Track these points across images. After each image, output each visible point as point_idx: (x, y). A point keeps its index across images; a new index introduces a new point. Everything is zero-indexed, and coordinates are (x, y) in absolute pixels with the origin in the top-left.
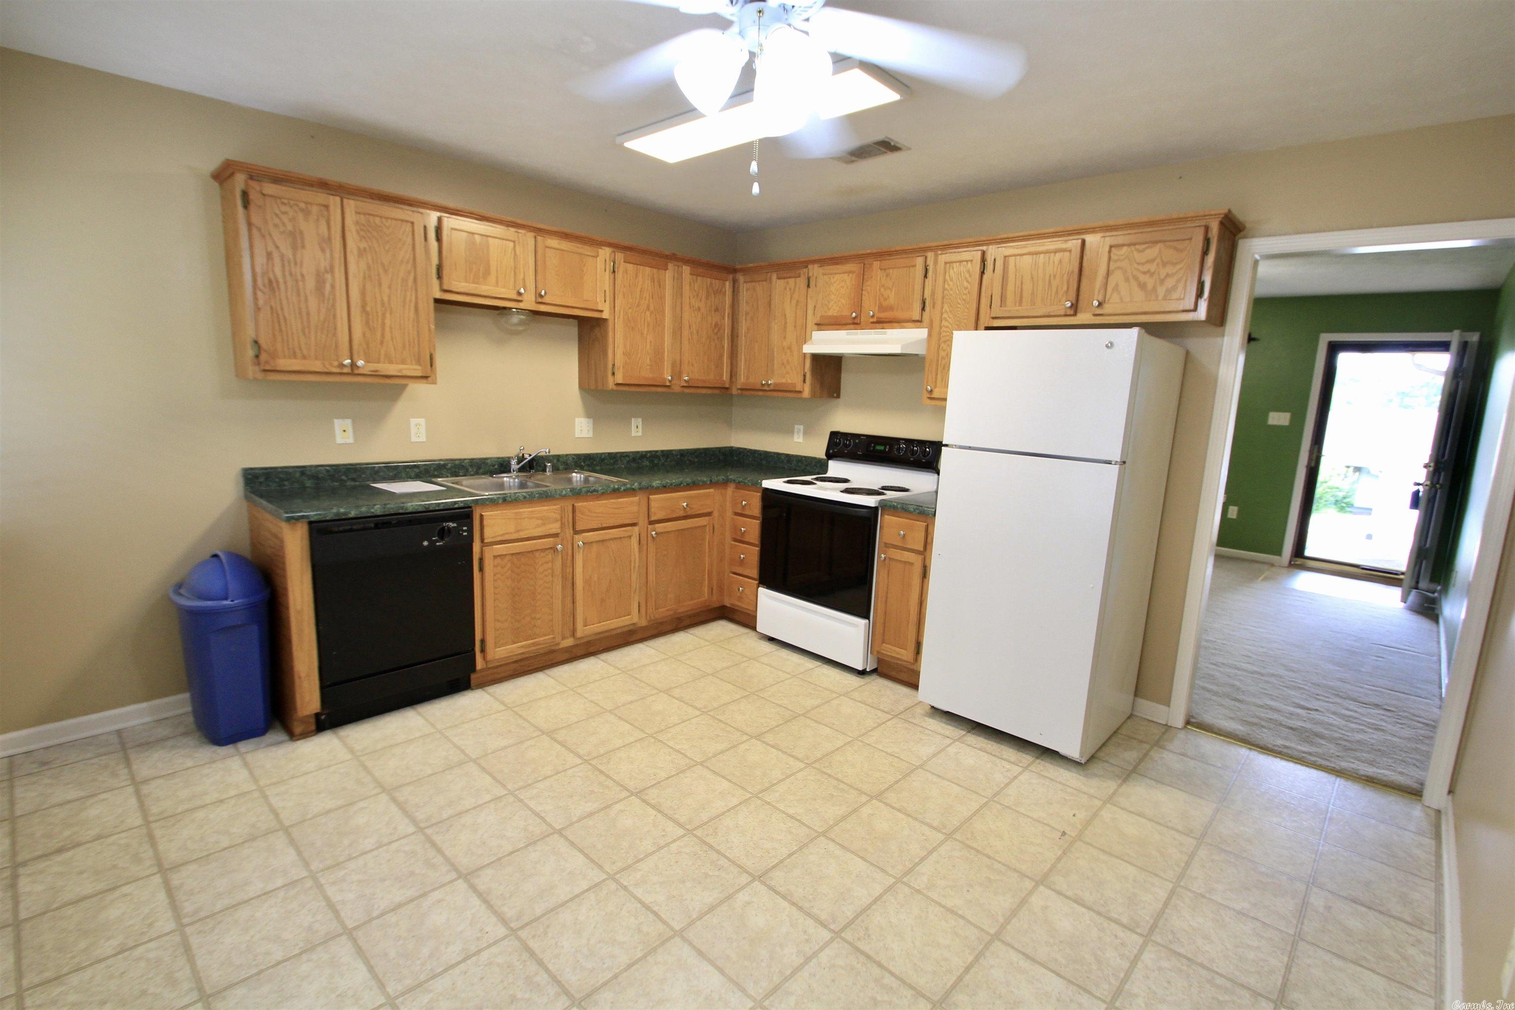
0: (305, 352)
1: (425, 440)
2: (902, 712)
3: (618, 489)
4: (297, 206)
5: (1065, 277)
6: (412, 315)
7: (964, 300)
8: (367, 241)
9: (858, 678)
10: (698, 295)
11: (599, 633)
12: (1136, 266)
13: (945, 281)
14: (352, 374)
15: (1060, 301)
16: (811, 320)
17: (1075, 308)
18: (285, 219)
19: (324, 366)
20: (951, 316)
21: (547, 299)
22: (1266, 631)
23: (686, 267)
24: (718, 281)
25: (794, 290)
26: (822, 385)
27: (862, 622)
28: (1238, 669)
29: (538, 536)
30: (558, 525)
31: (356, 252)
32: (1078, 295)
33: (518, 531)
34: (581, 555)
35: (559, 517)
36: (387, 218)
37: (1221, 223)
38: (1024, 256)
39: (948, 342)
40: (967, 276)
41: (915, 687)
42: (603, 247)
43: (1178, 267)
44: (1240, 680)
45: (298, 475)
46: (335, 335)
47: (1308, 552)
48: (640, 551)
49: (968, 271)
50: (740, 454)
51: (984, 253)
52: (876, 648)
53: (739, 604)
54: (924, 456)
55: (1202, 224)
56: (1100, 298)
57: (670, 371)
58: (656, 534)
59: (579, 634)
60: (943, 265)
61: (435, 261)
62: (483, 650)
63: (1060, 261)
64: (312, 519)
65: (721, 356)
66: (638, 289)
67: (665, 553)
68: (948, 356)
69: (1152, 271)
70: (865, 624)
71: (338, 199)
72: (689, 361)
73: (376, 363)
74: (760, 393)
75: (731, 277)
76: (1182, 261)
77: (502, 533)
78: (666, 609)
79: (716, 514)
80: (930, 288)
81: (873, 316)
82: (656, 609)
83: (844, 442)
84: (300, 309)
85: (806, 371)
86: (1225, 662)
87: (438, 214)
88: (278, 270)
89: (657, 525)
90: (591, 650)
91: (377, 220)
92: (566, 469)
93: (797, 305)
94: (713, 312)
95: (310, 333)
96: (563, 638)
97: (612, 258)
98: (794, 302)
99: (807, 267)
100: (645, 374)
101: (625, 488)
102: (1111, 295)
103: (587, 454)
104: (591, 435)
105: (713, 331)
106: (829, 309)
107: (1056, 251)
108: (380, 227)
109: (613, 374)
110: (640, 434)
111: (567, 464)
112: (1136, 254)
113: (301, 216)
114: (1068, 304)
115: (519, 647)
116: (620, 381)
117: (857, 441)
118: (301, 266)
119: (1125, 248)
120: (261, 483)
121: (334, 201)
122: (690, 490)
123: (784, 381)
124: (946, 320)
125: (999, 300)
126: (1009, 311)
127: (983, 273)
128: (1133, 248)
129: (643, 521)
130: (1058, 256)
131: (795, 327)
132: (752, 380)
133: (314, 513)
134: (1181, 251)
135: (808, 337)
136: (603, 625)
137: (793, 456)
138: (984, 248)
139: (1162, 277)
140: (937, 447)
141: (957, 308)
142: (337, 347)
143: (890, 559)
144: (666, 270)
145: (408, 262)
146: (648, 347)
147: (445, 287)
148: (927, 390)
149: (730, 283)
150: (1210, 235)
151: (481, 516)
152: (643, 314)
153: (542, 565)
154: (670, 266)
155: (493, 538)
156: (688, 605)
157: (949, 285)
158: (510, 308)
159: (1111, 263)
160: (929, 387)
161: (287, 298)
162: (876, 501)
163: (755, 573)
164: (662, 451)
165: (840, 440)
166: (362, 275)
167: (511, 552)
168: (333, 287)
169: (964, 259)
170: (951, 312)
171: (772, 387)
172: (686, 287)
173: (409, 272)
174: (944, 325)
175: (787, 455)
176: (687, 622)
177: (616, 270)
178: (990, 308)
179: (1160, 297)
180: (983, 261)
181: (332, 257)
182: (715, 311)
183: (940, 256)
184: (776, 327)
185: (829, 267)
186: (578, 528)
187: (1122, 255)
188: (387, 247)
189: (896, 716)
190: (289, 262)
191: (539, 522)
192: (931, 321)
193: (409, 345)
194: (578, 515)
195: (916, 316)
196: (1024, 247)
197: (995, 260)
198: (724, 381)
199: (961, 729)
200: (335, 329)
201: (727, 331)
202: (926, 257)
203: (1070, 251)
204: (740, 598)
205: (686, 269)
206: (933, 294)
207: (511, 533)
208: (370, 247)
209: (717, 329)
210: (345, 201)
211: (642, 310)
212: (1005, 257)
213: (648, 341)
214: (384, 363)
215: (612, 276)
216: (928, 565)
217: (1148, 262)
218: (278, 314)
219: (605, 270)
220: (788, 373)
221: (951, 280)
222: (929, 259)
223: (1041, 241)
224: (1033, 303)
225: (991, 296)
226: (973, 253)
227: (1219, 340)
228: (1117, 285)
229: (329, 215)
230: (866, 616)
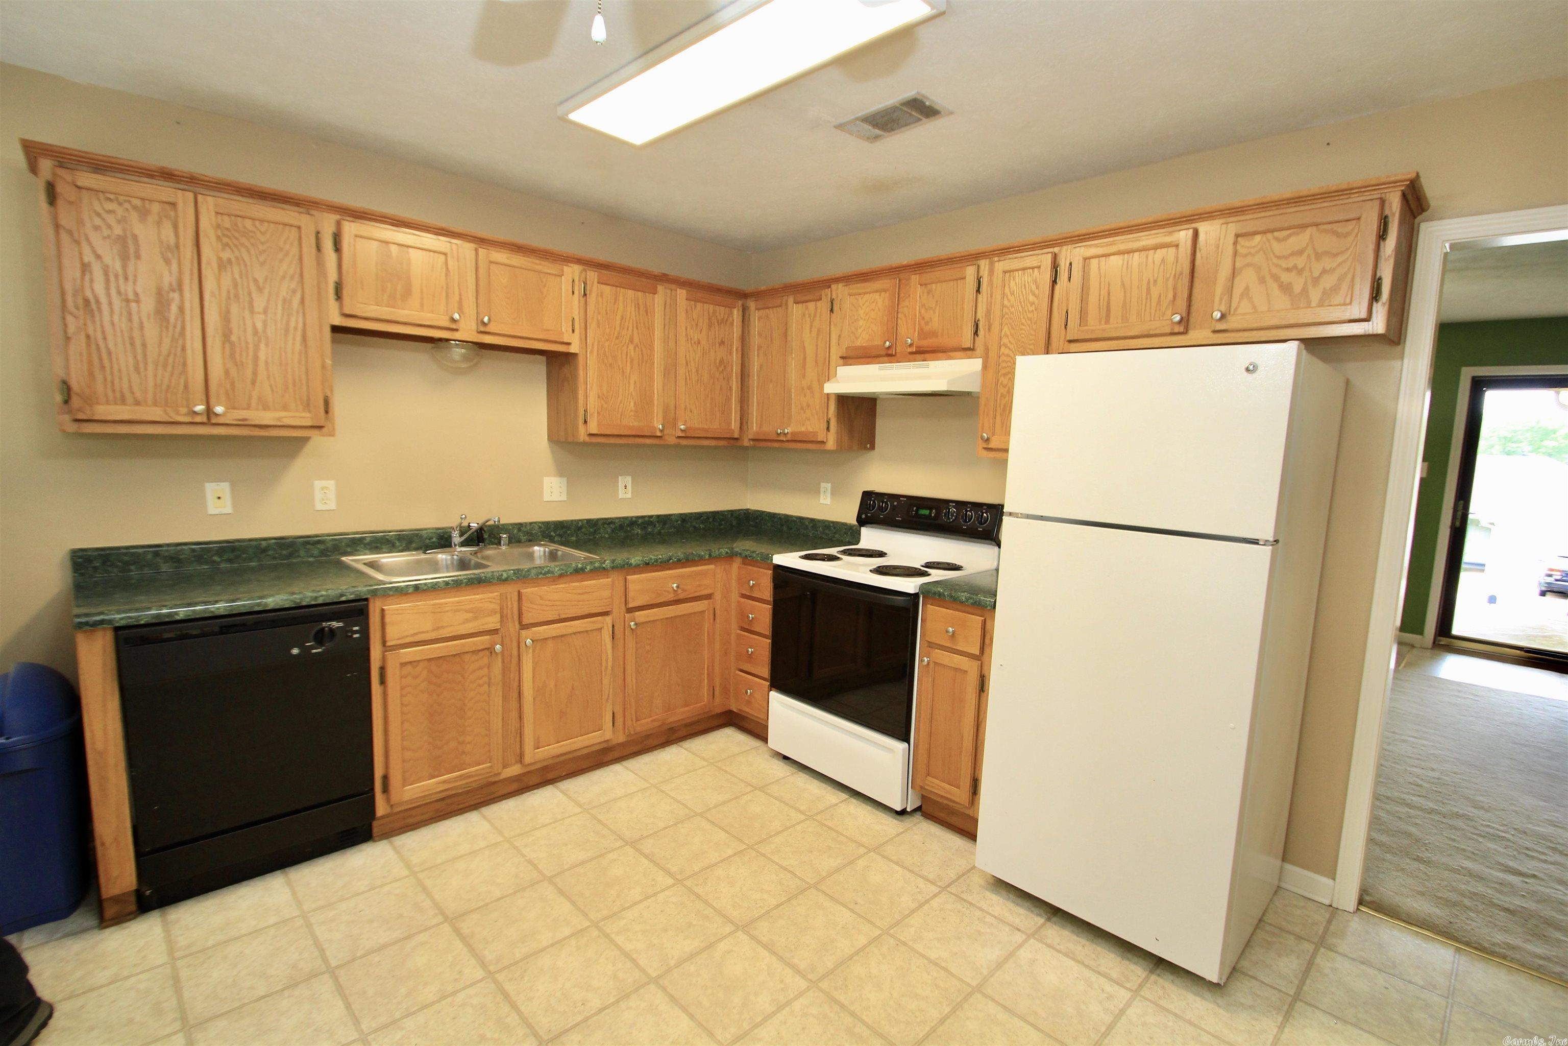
0: (138, 394)
1: (334, 508)
2: (954, 882)
3: (583, 569)
4: (129, 202)
5: (1170, 283)
6: (298, 345)
7: (1030, 319)
8: (232, 251)
9: (895, 821)
10: (697, 325)
11: (558, 756)
12: (1275, 260)
13: (1004, 294)
14: (209, 423)
15: (1164, 314)
16: (835, 353)
17: (1186, 324)
18: (111, 219)
19: (167, 414)
20: (1012, 341)
21: (492, 328)
22: (1431, 744)
23: (681, 291)
24: (723, 308)
25: (815, 316)
26: (851, 432)
27: (901, 746)
28: (1409, 806)
29: (472, 634)
30: (497, 617)
31: (215, 265)
32: (1189, 306)
33: (437, 629)
34: (530, 655)
35: (498, 607)
36: (262, 221)
37: (1404, 195)
38: (1112, 258)
39: (1010, 375)
40: (1034, 287)
41: (972, 836)
42: (569, 264)
43: (1340, 259)
44: (1416, 824)
45: (149, 556)
46: (184, 372)
47: (1456, 630)
48: (614, 647)
49: (1035, 282)
50: (757, 518)
51: (1055, 257)
52: (919, 782)
53: (747, 710)
54: (981, 523)
55: (1375, 196)
56: (1223, 308)
57: (661, 419)
58: (636, 624)
59: (528, 759)
60: (1001, 275)
61: (333, 277)
62: (386, 790)
63: (1163, 260)
64: (117, 625)
65: (728, 399)
66: (618, 318)
67: (648, 648)
68: (1010, 392)
69: (1300, 266)
70: (904, 750)
71: (190, 195)
72: (686, 406)
73: (244, 409)
74: (776, 445)
75: (740, 303)
76: (1347, 249)
77: (413, 632)
78: (650, 719)
79: (718, 596)
80: (985, 306)
81: (911, 345)
82: (637, 720)
83: (879, 505)
84: (132, 339)
85: (830, 416)
86: (1389, 795)
87: (338, 217)
88: (99, 288)
89: (637, 613)
90: (550, 776)
91: (248, 223)
92: (530, 541)
93: (818, 334)
94: (717, 345)
95: (146, 369)
96: (505, 766)
97: (583, 278)
98: (815, 331)
99: (830, 287)
100: (630, 422)
101: (592, 567)
102: (1239, 303)
103: (560, 522)
104: (564, 497)
105: (718, 369)
106: (857, 338)
107: (1156, 247)
108: (251, 231)
109: (585, 422)
110: (629, 496)
111: (531, 534)
112: (1275, 244)
113: (134, 216)
114: (1177, 318)
115: (440, 783)
116: (594, 431)
117: (895, 503)
118: (135, 282)
119: (1258, 238)
120: (95, 568)
121: (184, 199)
122: (683, 568)
123: (803, 429)
124: (1006, 346)
125: (1078, 317)
126: (1093, 331)
127: (1054, 282)
128: (1269, 236)
129: (618, 609)
130: (1160, 253)
131: (816, 362)
132: (766, 428)
133: (119, 616)
134: (1346, 235)
135: (832, 373)
136: (563, 745)
137: (819, 521)
138: (1056, 250)
139: (1316, 274)
140: (996, 511)
141: (1021, 329)
142: (186, 387)
143: (935, 663)
144: (655, 294)
145: (292, 278)
146: (632, 388)
147: (347, 312)
148: (982, 438)
149: (738, 310)
150: (1387, 212)
151: (383, 610)
152: (625, 347)
153: (474, 671)
154: (660, 288)
155: (399, 639)
156: (681, 714)
157: (1009, 301)
158: (447, 340)
159: (1238, 259)
160: (985, 435)
161: (113, 324)
162: (915, 587)
163: (765, 671)
164: (658, 516)
165: (874, 502)
166: (224, 294)
167: (428, 657)
168: (181, 309)
169: (1028, 265)
170: (1012, 335)
171: (789, 437)
172: (681, 317)
173: (294, 292)
174: (1003, 354)
175: (812, 520)
176: (683, 732)
177: (588, 293)
178: (1066, 328)
179: (1314, 304)
180: (1055, 267)
181: (180, 272)
182: (720, 345)
183: (997, 264)
184: (793, 365)
185: (856, 285)
186: (525, 621)
187: (1254, 247)
188: (262, 259)
189: (945, 888)
190: (116, 276)
191: (470, 615)
192: (987, 350)
193: (294, 385)
194: (526, 605)
195: (966, 339)
196: (1111, 245)
197: (1071, 264)
198: (733, 430)
199: (1038, 915)
200: (185, 364)
201: (736, 369)
202: (979, 266)
203: (1177, 246)
204: (749, 703)
205: (682, 293)
206: (988, 313)
207: (427, 632)
208: (237, 258)
209: (723, 367)
210: (200, 197)
211: (623, 342)
212: (1085, 259)
213: (632, 382)
214: (257, 409)
215: (582, 300)
216: (986, 674)
217: (1293, 254)
218: (97, 345)
219: (573, 293)
220: (809, 420)
221: (1012, 294)
222: (982, 268)
223: (1135, 235)
224: (1125, 319)
225: (1067, 312)
226: (1040, 257)
227: (1396, 364)
228: (1247, 289)
229: (177, 216)
230: (904, 737)
